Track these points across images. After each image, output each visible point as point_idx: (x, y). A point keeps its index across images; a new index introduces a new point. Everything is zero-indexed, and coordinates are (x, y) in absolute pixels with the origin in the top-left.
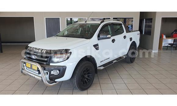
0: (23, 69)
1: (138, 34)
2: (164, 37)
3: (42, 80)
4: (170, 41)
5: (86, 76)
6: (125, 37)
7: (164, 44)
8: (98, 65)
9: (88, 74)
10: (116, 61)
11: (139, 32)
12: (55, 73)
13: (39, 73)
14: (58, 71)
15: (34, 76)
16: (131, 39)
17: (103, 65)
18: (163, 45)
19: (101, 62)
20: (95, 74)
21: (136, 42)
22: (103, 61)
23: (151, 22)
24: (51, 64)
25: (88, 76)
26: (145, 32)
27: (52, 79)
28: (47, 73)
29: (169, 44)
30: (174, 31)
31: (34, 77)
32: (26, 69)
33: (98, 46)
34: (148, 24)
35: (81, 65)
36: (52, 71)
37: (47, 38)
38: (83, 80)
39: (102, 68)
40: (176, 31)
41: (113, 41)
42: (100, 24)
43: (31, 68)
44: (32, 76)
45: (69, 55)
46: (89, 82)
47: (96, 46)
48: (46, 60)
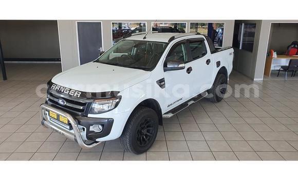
0: (44, 119)
1: (231, 54)
2: (275, 55)
3: (76, 140)
4: (285, 62)
5: (144, 131)
6: (208, 62)
7: (274, 67)
8: (163, 112)
9: (147, 127)
10: (192, 102)
11: (232, 50)
12: (96, 129)
13: (71, 128)
14: (100, 127)
15: (62, 132)
16: (218, 64)
17: (172, 111)
18: (272, 68)
19: (169, 106)
20: (159, 126)
21: (227, 68)
22: (171, 105)
23: (255, 27)
24: (89, 115)
25: (148, 131)
26: (243, 44)
27: (92, 137)
28: (84, 129)
29: (282, 67)
30: (292, 44)
31: (63, 134)
32: (49, 119)
33: (164, 81)
34: (248, 30)
35: (137, 115)
36: (91, 127)
37: (81, 64)
38: (140, 138)
39: (170, 115)
40: (294, 43)
41: (189, 70)
42: (167, 44)
43: (58, 119)
44: (60, 133)
45: (118, 100)
46: (149, 140)
47: (160, 82)
48: (81, 108)
